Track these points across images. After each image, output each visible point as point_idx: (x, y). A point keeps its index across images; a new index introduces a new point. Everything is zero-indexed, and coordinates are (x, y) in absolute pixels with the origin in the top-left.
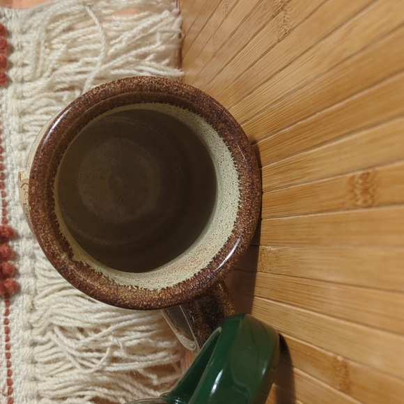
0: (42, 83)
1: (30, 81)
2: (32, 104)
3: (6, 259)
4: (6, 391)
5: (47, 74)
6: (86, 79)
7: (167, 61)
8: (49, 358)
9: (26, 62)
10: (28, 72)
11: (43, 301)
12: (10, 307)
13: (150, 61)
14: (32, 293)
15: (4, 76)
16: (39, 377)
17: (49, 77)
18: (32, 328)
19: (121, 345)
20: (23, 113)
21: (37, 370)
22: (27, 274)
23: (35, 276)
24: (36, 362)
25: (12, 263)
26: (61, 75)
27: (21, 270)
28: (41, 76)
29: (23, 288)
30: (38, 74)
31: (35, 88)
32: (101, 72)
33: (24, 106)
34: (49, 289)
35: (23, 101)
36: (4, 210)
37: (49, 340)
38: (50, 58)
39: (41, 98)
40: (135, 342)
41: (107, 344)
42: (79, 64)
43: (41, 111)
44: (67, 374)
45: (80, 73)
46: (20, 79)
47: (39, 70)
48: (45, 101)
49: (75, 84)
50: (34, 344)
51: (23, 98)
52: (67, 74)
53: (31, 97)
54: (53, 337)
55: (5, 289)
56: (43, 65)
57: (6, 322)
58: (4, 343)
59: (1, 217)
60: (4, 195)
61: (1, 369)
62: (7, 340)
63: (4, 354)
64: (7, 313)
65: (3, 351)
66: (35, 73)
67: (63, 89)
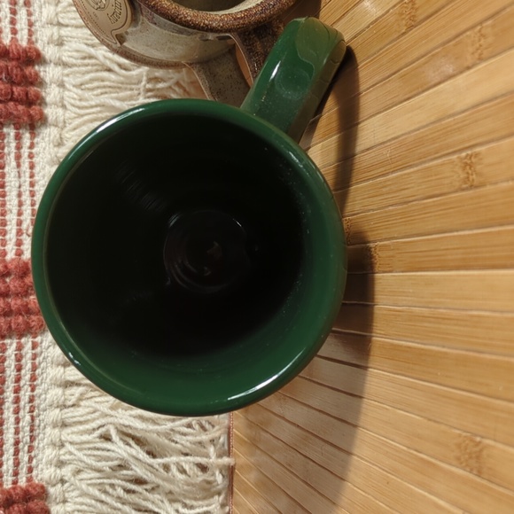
3: (32, 84)
4: (30, 231)
11: (72, 133)
12: (36, 140)
14: (60, 125)
22: (55, 104)
23: (64, 107)
25: (39, 90)
27: (48, 99)
29: (51, 118)
34: (77, 122)
36: (29, 30)
55: (31, 117)
57: (31, 156)
58: (28, 180)
59: (26, 37)
60: (30, 14)
61: (24, 208)
62: (32, 176)
63: (28, 193)
64: (32, 146)
65: (26, 187)
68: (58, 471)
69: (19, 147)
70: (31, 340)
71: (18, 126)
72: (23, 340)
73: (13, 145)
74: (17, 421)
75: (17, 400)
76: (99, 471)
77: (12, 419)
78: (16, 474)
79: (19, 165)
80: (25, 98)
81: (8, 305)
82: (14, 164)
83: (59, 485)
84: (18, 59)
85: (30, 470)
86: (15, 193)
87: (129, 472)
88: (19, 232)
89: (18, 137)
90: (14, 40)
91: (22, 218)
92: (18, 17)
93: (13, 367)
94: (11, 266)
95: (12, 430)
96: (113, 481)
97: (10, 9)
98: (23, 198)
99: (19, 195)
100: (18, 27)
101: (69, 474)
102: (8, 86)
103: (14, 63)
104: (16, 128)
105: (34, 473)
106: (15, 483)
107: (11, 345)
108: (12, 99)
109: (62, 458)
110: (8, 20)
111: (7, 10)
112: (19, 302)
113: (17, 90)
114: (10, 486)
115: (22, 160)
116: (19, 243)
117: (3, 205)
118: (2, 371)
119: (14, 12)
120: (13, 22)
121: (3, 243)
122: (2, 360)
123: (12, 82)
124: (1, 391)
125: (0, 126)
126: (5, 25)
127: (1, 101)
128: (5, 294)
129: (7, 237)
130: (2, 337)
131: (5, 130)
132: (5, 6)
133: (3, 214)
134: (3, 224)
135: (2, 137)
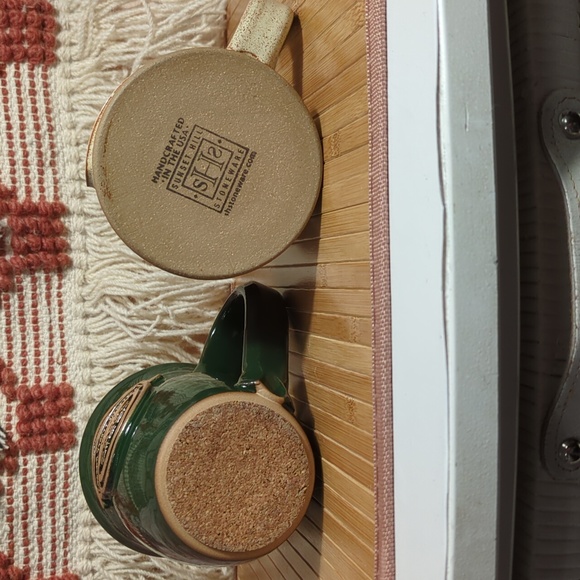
0: (90, 62)
1: (78, 60)
2: (81, 84)
3: (58, 234)
4: (60, 360)
5: (95, 53)
6: (134, 59)
7: (212, 42)
8: (102, 328)
9: (73, 41)
10: (77, 51)
11: (94, 275)
12: (63, 281)
13: (196, 42)
14: (84, 267)
15: (53, 55)
16: (91, 346)
17: (97, 56)
19: (170, 313)
20: (72, 93)
21: (90, 340)
22: (79, 249)
23: (86, 252)
24: (89, 333)
25: (64, 238)
26: (109, 54)
27: (72, 246)
28: (89, 55)
29: (75, 262)
30: (86, 54)
31: (83, 68)
32: (149, 52)
33: (73, 86)
34: (100, 264)
35: (72, 80)
36: (55, 187)
37: (102, 311)
38: (99, 37)
39: (89, 77)
40: (184, 310)
41: (157, 312)
42: (127, 44)
43: (90, 90)
44: (117, 342)
45: (128, 53)
46: (68, 59)
47: (87, 49)
48: (93, 80)
49: (124, 64)
50: (86, 316)
51: (72, 77)
52: (115, 54)
53: (79, 76)
54: (105, 308)
55: (58, 263)
56: (92, 44)
57: (59, 295)
58: (57, 315)
59: (52, 194)
60: (55, 173)
61: (54, 340)
62: (60, 312)
63: (57, 326)
64: (60, 287)
65: (56, 322)
66: (83, 52)
67: (111, 69)
68: (89, 563)
69: (49, 288)
70: (63, 453)
71: (47, 271)
72: (56, 454)
73: (44, 286)
74: (54, 522)
75: (53, 505)
76: (124, 562)
77: (49, 521)
78: (54, 566)
79: (49, 304)
80: (52, 248)
81: (43, 425)
82: (45, 302)
83: (91, 575)
84: (46, 215)
85: (66, 562)
86: (46, 327)
88: (51, 361)
89: (48, 280)
90: (42, 198)
91: (53, 348)
92: (45, 176)
93: (49, 477)
94: (45, 392)
95: (50, 530)
96: (136, 571)
97: (38, 170)
98: (54, 331)
99: (50, 329)
100: (45, 185)
101: (99, 566)
102: (38, 239)
103: (43, 219)
104: (46, 273)
105: (69, 565)
106: (53, 573)
107: (47, 458)
108: (42, 250)
109: (93, 552)
110: (37, 179)
111: (36, 171)
112: (52, 422)
113: (46, 242)
114: (49, 576)
115: (51, 299)
116: (51, 371)
117: (37, 338)
118: (40, 480)
119: (41, 172)
120: (41, 181)
121: (38, 371)
122: (39, 472)
123: (42, 236)
124: (39, 498)
125: (32, 272)
126: (34, 185)
127: (32, 252)
128: (41, 416)
129: (41, 365)
130: (39, 453)
131: (37, 275)
132: (34, 168)
133: (37, 346)
134: (37, 354)
135: (34, 280)
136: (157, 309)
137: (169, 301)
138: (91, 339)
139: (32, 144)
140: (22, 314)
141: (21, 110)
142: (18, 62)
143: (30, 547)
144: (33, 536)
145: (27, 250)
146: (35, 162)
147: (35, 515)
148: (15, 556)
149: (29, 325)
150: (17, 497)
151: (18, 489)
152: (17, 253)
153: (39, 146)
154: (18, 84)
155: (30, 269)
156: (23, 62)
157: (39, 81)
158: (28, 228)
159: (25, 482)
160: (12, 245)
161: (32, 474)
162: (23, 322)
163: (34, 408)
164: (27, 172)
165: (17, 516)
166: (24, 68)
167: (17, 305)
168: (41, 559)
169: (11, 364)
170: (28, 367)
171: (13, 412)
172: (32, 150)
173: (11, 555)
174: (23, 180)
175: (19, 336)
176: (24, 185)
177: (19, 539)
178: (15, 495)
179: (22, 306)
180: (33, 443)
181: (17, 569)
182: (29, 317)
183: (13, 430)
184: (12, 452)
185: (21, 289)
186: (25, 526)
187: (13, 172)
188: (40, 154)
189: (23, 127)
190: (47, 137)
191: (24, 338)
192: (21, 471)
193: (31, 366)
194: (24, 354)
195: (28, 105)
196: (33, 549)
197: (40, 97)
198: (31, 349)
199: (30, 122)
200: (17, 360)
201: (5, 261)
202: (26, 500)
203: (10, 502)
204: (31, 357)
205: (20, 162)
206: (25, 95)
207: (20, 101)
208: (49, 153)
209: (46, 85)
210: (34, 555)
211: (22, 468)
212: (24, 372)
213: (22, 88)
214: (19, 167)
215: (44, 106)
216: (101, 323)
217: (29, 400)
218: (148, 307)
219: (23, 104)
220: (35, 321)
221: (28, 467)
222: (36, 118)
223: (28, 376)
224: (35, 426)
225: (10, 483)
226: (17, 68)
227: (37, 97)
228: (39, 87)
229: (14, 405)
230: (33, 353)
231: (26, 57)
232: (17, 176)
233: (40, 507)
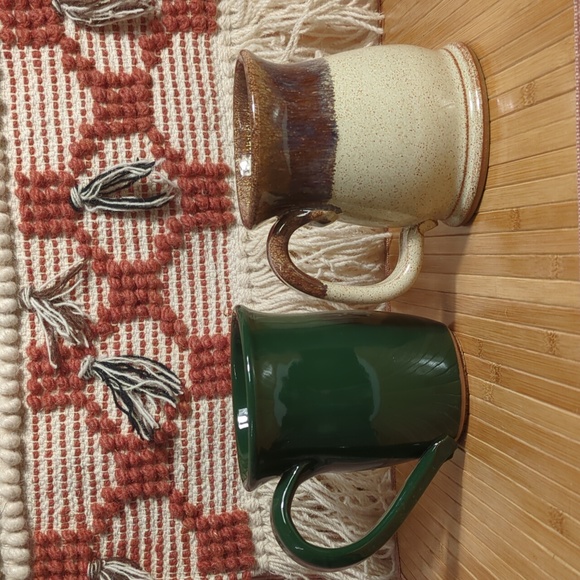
0: (250, 29)
1: (238, 28)
3: (223, 194)
4: (227, 312)
5: (254, 21)
6: (293, 25)
7: (368, 5)
8: (265, 282)
9: (233, 9)
10: (236, 19)
11: (257, 231)
12: (227, 238)
13: (353, 6)
15: (215, 24)
16: (255, 299)
17: (256, 23)
18: (248, 256)
19: (331, 266)
21: (254, 294)
24: (253, 287)
25: (229, 198)
26: (268, 21)
27: (236, 205)
28: (248, 23)
29: (239, 220)
30: (246, 22)
31: (243, 35)
32: (308, 18)
33: (234, 53)
35: (234, 48)
36: (219, 150)
37: (265, 266)
38: (258, 5)
39: (250, 43)
40: (343, 263)
41: (318, 265)
42: (286, 10)
44: (281, 295)
45: (285, 19)
46: (228, 27)
47: (247, 17)
48: (253, 47)
49: (281, 30)
50: (250, 271)
51: (232, 44)
52: (274, 21)
55: (224, 221)
56: (251, 12)
57: (224, 251)
58: (223, 270)
59: (217, 156)
60: (219, 136)
61: (220, 293)
62: (226, 267)
63: (223, 281)
64: (225, 243)
65: (222, 277)
66: (243, 20)
67: (269, 35)
68: (257, 501)
69: (215, 245)
72: (226, 400)
73: (211, 243)
74: (224, 462)
75: (223, 446)
77: (220, 462)
78: (224, 504)
79: (215, 260)
80: (218, 207)
81: (214, 372)
82: (211, 258)
83: (258, 512)
84: (213, 176)
85: (235, 500)
86: (213, 282)
87: (313, 502)
88: (218, 313)
89: (214, 237)
90: (208, 160)
91: (220, 301)
92: (210, 140)
93: (219, 421)
94: (214, 342)
95: (220, 470)
96: (300, 509)
97: (204, 134)
98: (220, 285)
99: (217, 283)
100: (210, 148)
101: (266, 504)
102: (206, 198)
103: (210, 180)
104: (212, 230)
105: (238, 503)
106: (224, 510)
107: (217, 403)
108: (209, 209)
109: (259, 491)
110: (203, 142)
111: (202, 135)
112: (222, 370)
113: (213, 201)
114: (220, 513)
115: (217, 255)
116: (219, 322)
117: (204, 292)
118: (211, 424)
119: (206, 136)
120: (206, 144)
121: (206, 322)
122: (211, 416)
123: (209, 195)
124: (211, 440)
125: (200, 230)
126: (201, 147)
127: (200, 211)
128: (211, 364)
129: (209, 317)
130: (210, 398)
131: (204, 232)
132: (200, 132)
133: (205, 299)
134: (206, 306)
135: (202, 238)
136: (319, 262)
137: (329, 254)
138: (255, 292)
139: (197, 109)
140: (190, 269)
141: (187, 78)
142: (184, 32)
143: (203, 486)
144: (205, 475)
145: (196, 209)
146: (201, 126)
147: (207, 456)
148: (190, 494)
149: (198, 280)
150: (191, 439)
151: (192, 432)
152: (186, 212)
153: (204, 111)
154: (184, 53)
155: (199, 227)
156: (188, 32)
157: (202, 49)
158: (197, 189)
159: (197, 425)
160: (182, 205)
161: (204, 418)
162: (191, 277)
163: (204, 357)
164: (194, 136)
165: (191, 457)
166: (189, 37)
167: (186, 261)
168: (212, 497)
169: (182, 316)
170: (197, 318)
171: (186, 361)
172: (198, 115)
173: (186, 493)
174: (190, 143)
175: (189, 290)
176: (191, 148)
177: (193, 478)
178: (188, 437)
179: (190, 262)
180: (205, 389)
181: (192, 505)
182: (197, 272)
183: (186, 377)
184: (185, 398)
185: (190, 246)
186: (198, 466)
187: (181, 136)
188: (205, 119)
189: (189, 94)
190: (211, 102)
191: (193, 292)
192: (194, 415)
193: (200, 317)
194: (193, 307)
195: (193, 71)
196: (205, 488)
197: (204, 64)
198: (199, 302)
199: (195, 88)
200: (187, 312)
201: (176, 219)
202: (198, 442)
203: (185, 443)
204: (200, 310)
205: (187, 127)
206: (190, 62)
207: (186, 69)
208: (213, 117)
209: (209, 53)
210: (207, 493)
211: (195, 412)
212: (194, 324)
213: (187, 56)
214: (187, 131)
215: (207, 72)
216: (264, 277)
217: (199, 350)
218: (310, 261)
219: (189, 71)
220: (203, 276)
221: (201, 411)
222: (200, 85)
223: (197, 327)
224: (206, 373)
225: (184, 426)
226: (183, 37)
227: (201, 65)
228: (202, 55)
229: (186, 354)
230: (201, 305)
231: (191, 26)
232: (184, 140)
233: (211, 448)
